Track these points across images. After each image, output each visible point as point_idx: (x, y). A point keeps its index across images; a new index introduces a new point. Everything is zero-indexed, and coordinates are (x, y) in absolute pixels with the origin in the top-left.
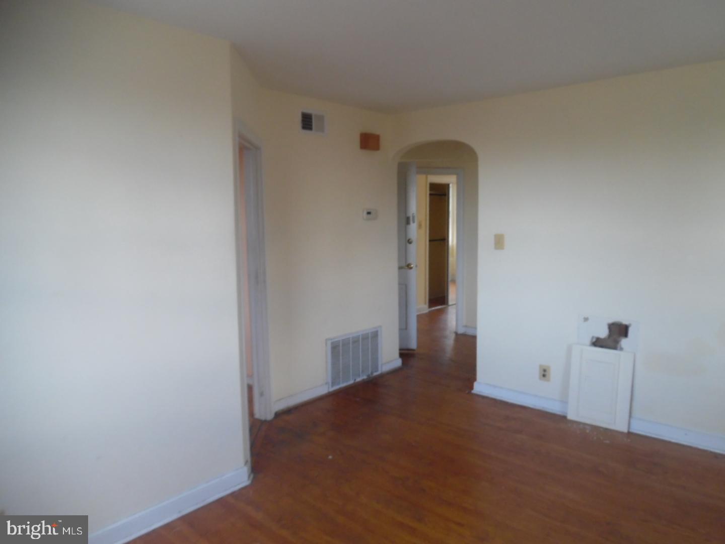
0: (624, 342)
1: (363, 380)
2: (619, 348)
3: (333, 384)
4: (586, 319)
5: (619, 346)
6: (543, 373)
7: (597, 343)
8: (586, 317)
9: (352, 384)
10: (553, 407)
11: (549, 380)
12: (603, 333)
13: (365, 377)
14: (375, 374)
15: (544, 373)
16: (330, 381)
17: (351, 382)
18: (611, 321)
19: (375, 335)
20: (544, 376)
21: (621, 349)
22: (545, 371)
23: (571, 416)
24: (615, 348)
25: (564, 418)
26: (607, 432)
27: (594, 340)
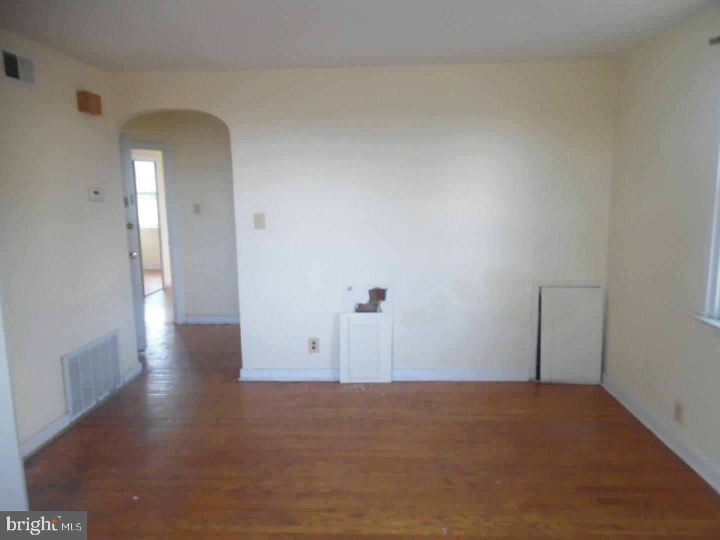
0: (383, 305)
1: (107, 397)
2: (378, 311)
3: (75, 412)
4: (350, 289)
5: (378, 309)
6: (312, 345)
7: (361, 309)
8: (350, 287)
9: (95, 407)
10: (325, 376)
11: (318, 352)
12: (365, 299)
13: (108, 394)
14: (118, 387)
15: (314, 346)
16: (71, 409)
17: (94, 403)
18: (371, 288)
19: (114, 340)
20: (314, 348)
21: (381, 311)
22: (314, 343)
23: (344, 380)
24: (375, 311)
25: (338, 383)
26: (377, 386)
27: (357, 307)
